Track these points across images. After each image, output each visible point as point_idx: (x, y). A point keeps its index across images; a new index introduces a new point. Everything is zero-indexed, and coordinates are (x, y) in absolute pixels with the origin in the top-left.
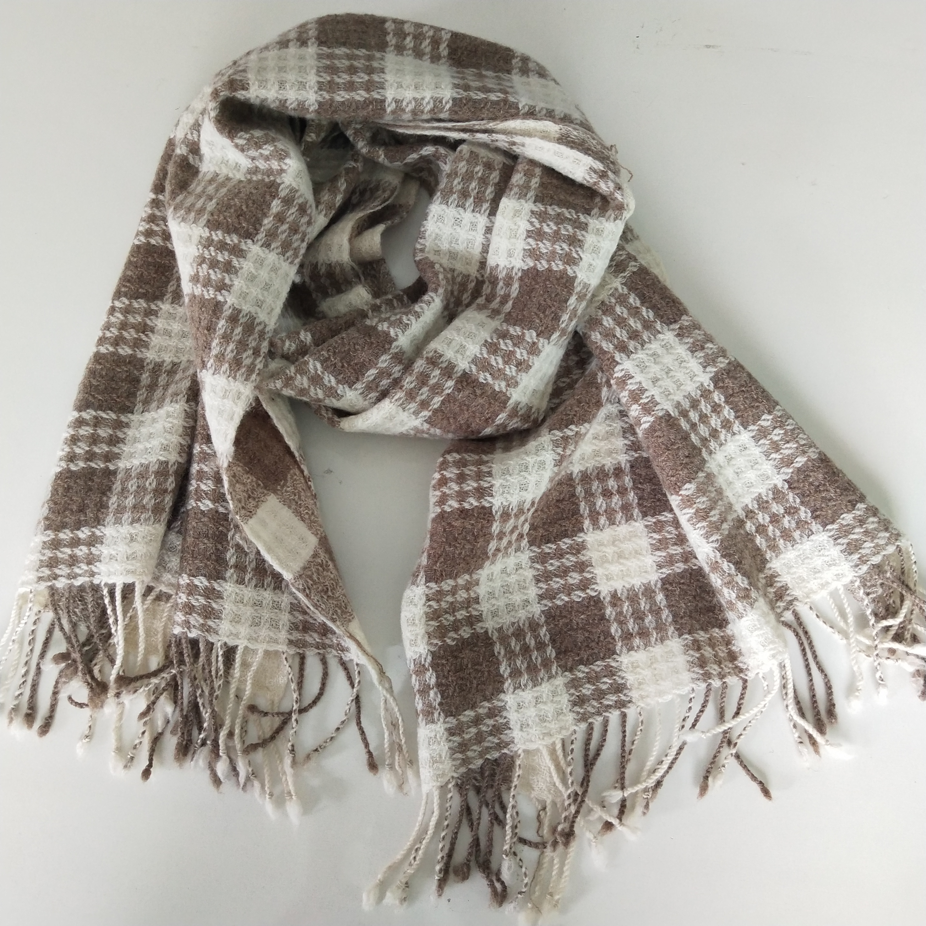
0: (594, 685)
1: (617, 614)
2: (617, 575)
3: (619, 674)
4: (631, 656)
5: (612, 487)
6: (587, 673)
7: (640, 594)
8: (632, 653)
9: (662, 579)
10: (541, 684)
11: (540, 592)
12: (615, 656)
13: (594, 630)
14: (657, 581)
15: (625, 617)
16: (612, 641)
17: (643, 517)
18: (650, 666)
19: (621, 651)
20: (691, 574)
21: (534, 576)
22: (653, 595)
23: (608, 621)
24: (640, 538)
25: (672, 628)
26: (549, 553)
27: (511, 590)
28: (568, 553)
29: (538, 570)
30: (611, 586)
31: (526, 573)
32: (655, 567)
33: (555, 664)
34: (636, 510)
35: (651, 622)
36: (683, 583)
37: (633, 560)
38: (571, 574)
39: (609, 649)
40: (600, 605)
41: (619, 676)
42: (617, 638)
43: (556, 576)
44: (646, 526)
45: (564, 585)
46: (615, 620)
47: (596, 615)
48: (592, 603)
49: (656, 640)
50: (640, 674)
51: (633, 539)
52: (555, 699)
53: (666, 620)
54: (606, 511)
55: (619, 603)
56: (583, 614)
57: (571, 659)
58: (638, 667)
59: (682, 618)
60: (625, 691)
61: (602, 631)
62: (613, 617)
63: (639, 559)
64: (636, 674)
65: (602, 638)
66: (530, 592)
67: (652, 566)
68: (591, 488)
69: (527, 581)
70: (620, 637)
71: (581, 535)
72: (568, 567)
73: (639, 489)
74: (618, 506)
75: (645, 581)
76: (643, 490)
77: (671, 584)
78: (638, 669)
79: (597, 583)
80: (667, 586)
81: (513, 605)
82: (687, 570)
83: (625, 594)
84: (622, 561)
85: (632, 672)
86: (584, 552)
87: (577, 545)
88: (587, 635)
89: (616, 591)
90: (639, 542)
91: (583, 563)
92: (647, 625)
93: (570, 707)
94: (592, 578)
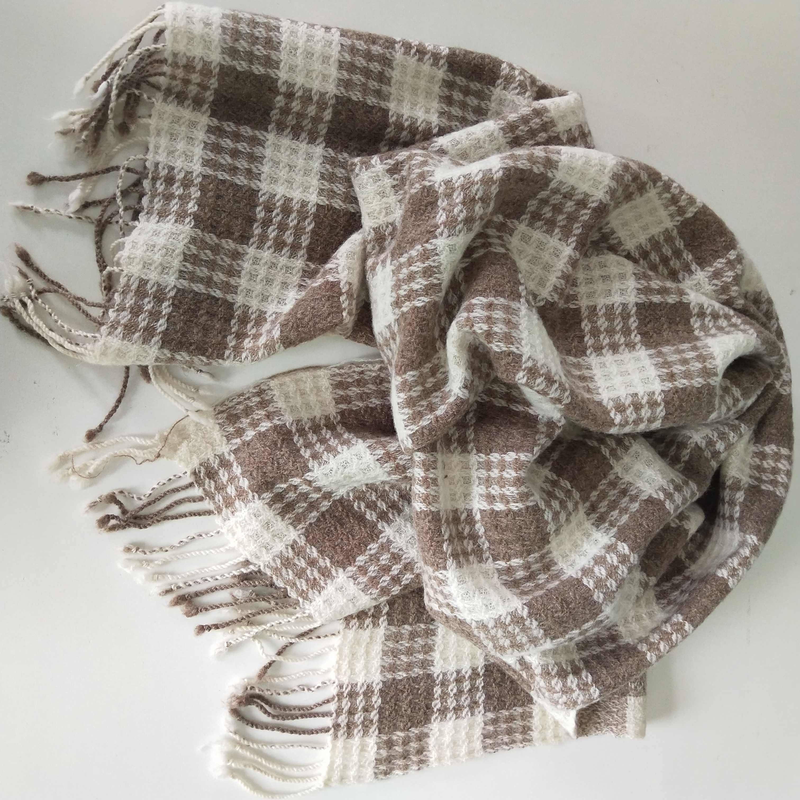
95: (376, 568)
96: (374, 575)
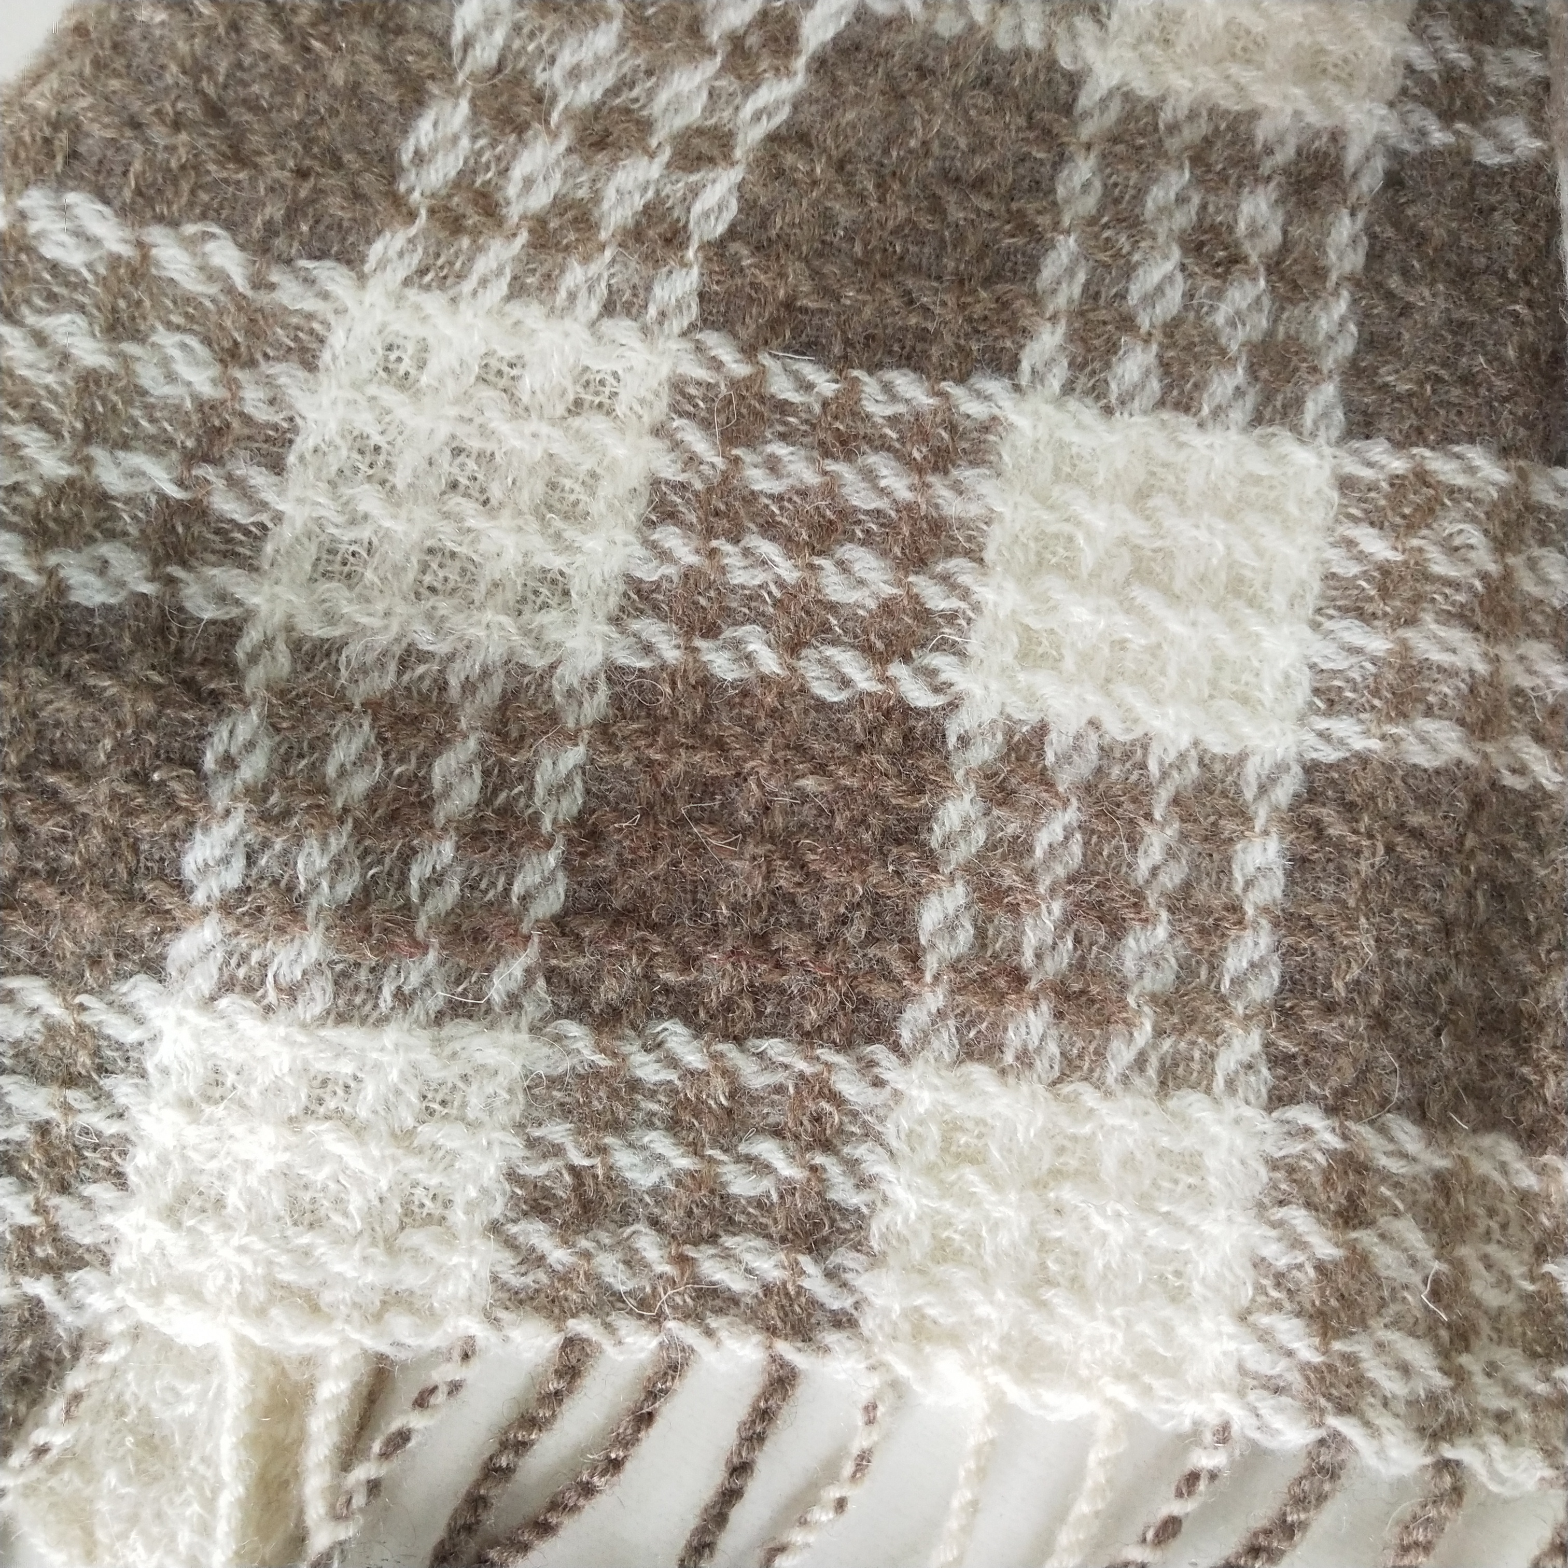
0: (695, 1149)
1: (991, 846)
2: (1085, 659)
3: (860, 1151)
4: (966, 1084)
5: (1254, 233)
6: (690, 1074)
7: (1164, 795)
8: (979, 1072)
9: (1311, 768)
10: (383, 1020)
11: (649, 573)
12: (879, 1051)
13: (831, 875)
14: (1282, 768)
15: (1030, 878)
16: (899, 967)
17: (1349, 434)
18: (1040, 1185)
19: (924, 1040)
20: (1477, 803)
21: (656, 483)
22: (1229, 826)
23: (931, 861)
24: (1287, 526)
25: (1255, 1041)
26: (783, 407)
27: (496, 492)
28: (883, 446)
29: (692, 461)
30: (1031, 697)
31: (619, 450)
32: (1302, 694)
33: (529, 956)
34: (1329, 390)
35: (1154, 959)
36: (1417, 834)
37: (1206, 616)
38: (851, 552)
39: (865, 1002)
40: (928, 763)
41: (852, 1165)
42: (931, 963)
43: (769, 528)
44: (1345, 484)
45: (791, 593)
46: (968, 868)
47: (882, 804)
48: (890, 736)
49: (1141, 1062)
50: (968, 1199)
51: (1252, 519)
52: (428, 1132)
53: (1239, 982)
54: (1171, 328)
55: (1031, 793)
56: (821, 769)
57: (635, 964)
58: (975, 1158)
59: (1329, 1009)
60: (844, 1257)
61: (875, 899)
62: (962, 853)
63: (1233, 623)
64: (946, 1190)
65: (855, 931)
66: (593, 544)
67: (1287, 683)
68: (1140, 193)
69: (605, 489)
70: (955, 966)
71: (994, 386)
72: (847, 514)
73: (1389, 296)
74: (1241, 334)
75: (1216, 744)
76: (1406, 310)
77: (1349, 809)
78: (970, 1174)
79: (961, 654)
80: (1328, 814)
81: (469, 572)
82: (1470, 774)
83: (1083, 767)
84: (1140, 594)
85: (930, 1169)
86: (965, 474)
87: (952, 428)
88: (785, 879)
89: (1042, 730)
90: (1272, 538)
91: (938, 526)
92: (1130, 965)
93: (497, 1210)
94: (951, 617)
95: (339, 840)
96: (347, 888)
